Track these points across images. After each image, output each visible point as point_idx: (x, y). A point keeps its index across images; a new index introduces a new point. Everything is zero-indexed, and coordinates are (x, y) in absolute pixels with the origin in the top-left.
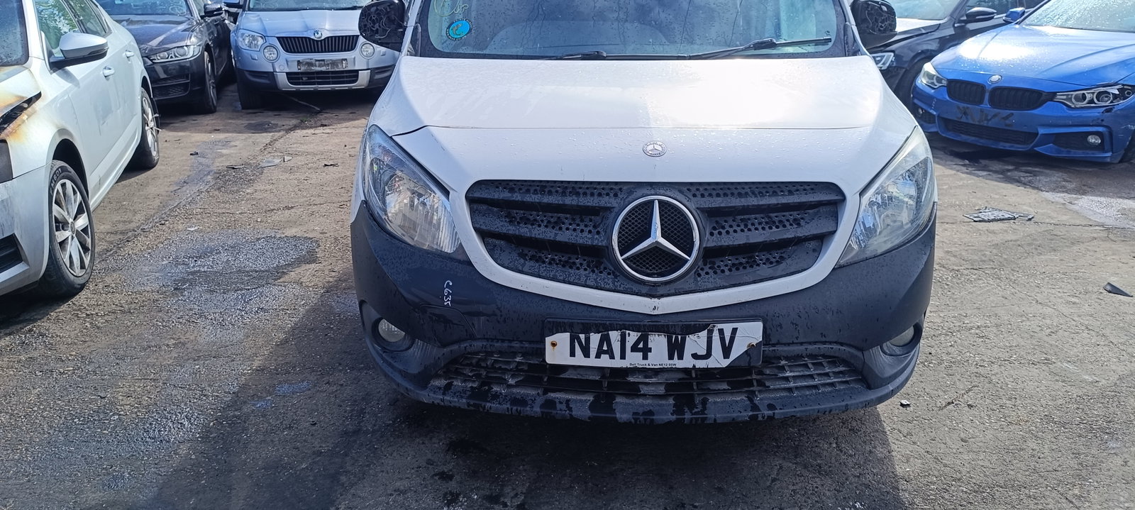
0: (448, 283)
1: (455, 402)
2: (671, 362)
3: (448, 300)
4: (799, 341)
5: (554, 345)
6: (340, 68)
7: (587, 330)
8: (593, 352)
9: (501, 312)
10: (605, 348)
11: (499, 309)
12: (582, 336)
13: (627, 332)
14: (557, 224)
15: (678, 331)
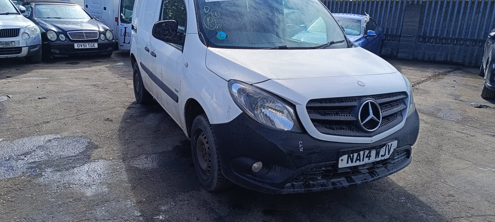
0: (300, 142)
1: (300, 191)
2: (376, 159)
3: (302, 149)
4: (403, 145)
5: (342, 160)
6: (11, 46)
7: (353, 152)
8: (354, 160)
9: (323, 151)
10: (358, 158)
11: (322, 150)
12: (351, 155)
13: (366, 151)
14: (337, 114)
15: (378, 148)
